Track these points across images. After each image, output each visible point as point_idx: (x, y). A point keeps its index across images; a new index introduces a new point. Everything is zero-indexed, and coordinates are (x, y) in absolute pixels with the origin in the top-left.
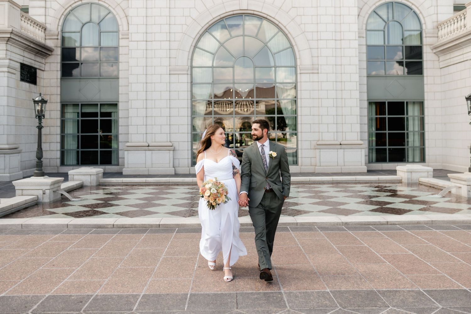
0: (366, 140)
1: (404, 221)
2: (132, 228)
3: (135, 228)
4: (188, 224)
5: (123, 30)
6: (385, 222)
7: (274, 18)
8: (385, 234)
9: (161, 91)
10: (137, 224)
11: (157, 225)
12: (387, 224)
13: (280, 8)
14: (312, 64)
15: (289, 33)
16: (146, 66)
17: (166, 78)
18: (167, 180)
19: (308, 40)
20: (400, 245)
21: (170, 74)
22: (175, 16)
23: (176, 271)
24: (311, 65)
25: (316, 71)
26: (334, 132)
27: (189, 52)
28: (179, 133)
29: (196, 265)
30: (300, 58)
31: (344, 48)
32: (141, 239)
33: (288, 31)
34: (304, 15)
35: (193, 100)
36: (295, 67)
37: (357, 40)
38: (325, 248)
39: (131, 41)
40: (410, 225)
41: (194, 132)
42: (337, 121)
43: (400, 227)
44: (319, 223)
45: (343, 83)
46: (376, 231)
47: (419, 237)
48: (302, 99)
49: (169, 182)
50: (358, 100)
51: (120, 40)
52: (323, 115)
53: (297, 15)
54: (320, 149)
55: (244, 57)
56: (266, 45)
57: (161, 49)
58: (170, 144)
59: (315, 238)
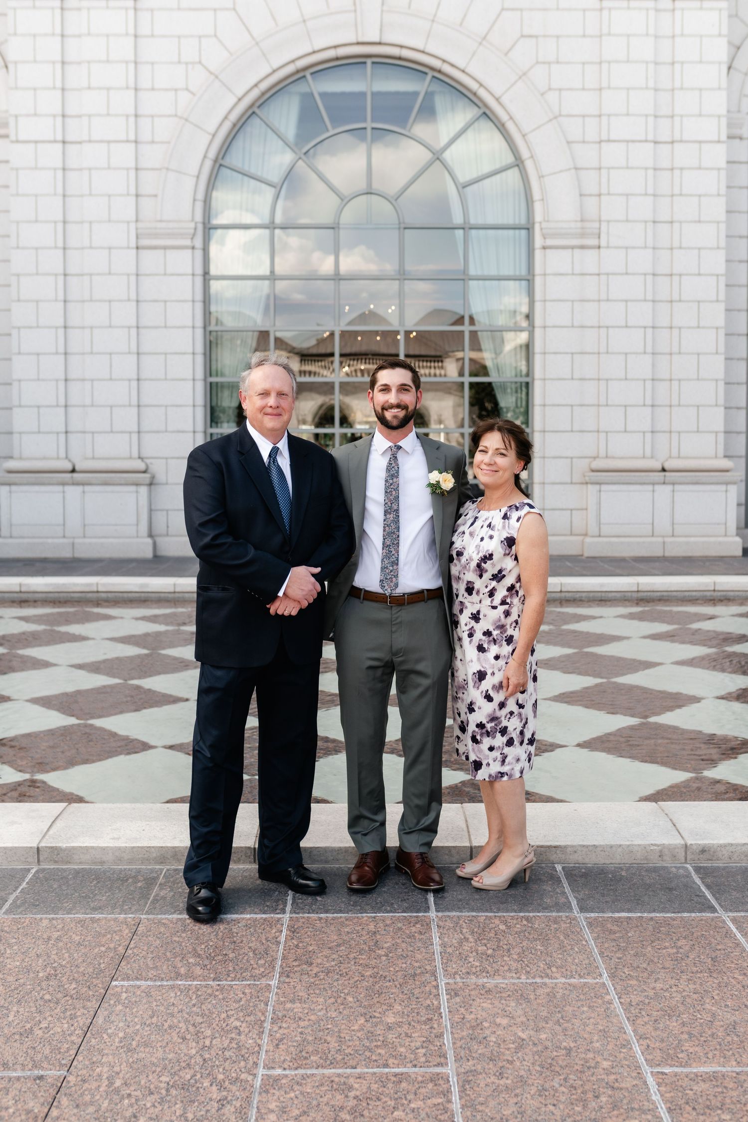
0: (741, 457)
7: (464, 72)
9: (110, 301)
13: (484, 38)
14: (579, 219)
15: (511, 118)
16: (65, 222)
17: (125, 261)
19: (568, 143)
21: (137, 248)
22: (153, 64)
24: (576, 221)
25: (594, 242)
26: (644, 432)
27: (198, 177)
30: (543, 200)
31: (682, 169)
33: (508, 114)
34: (558, 62)
35: (212, 328)
36: (529, 228)
37: (723, 142)
39: (17, 141)
41: (215, 427)
42: (653, 398)
45: (676, 279)
48: (548, 327)
50: (722, 332)
52: (611, 380)
53: (537, 62)
54: (600, 484)
55: (371, 193)
56: (437, 157)
57: (109, 168)
58: (141, 466)
59: (546, 980)
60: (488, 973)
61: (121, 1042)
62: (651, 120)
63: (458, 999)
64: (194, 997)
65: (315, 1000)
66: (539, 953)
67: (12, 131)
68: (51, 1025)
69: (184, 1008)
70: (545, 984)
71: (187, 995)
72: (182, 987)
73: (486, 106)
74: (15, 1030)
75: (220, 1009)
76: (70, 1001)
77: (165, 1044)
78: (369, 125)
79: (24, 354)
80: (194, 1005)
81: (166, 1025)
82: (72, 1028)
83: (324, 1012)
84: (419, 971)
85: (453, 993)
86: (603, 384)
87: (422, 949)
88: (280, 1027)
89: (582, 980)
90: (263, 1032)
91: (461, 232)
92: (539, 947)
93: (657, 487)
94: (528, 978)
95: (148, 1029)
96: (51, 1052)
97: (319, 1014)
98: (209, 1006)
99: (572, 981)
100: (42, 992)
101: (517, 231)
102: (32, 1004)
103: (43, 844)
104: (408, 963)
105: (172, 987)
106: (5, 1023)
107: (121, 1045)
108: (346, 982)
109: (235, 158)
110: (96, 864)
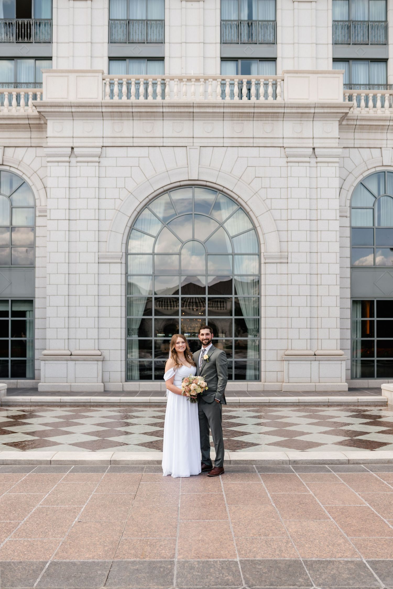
1: (370, 460)
2: (16, 464)
3: (19, 464)
4: (88, 460)
6: (345, 461)
8: (341, 478)
10: (22, 460)
11: (47, 461)
12: (349, 464)
15: (251, 210)
17: (94, 268)
19: (275, 220)
20: (357, 494)
21: (98, 263)
23: (46, 528)
24: (278, 252)
25: (285, 261)
26: (307, 339)
28: (109, 339)
29: (76, 520)
31: (321, 231)
32: (20, 481)
33: (250, 208)
35: (129, 296)
36: (259, 255)
37: (338, 220)
38: (256, 496)
40: (379, 465)
42: (311, 325)
43: (365, 468)
44: (259, 461)
45: (319, 276)
46: (331, 472)
47: (385, 482)
48: (267, 296)
49: (90, 402)
50: (338, 298)
52: (293, 317)
53: (262, 188)
54: (289, 361)
55: (194, 241)
56: (221, 225)
57: (87, 230)
58: (99, 353)
62: (308, 211)
66: (247, 479)
67: (48, 214)
68: (129, 488)
70: (247, 483)
73: (241, 205)
79: (51, 306)
81: (156, 488)
82: (134, 488)
84: (216, 481)
85: (225, 484)
86: (290, 319)
88: (183, 488)
90: (179, 489)
91: (231, 256)
93: (312, 362)
94: (243, 482)
95: (152, 488)
98: (166, 486)
99: (254, 482)
100: (124, 484)
101: (254, 256)
103: (112, 459)
104: (213, 480)
105: (156, 483)
107: (147, 490)
108: (198, 483)
110: (126, 465)
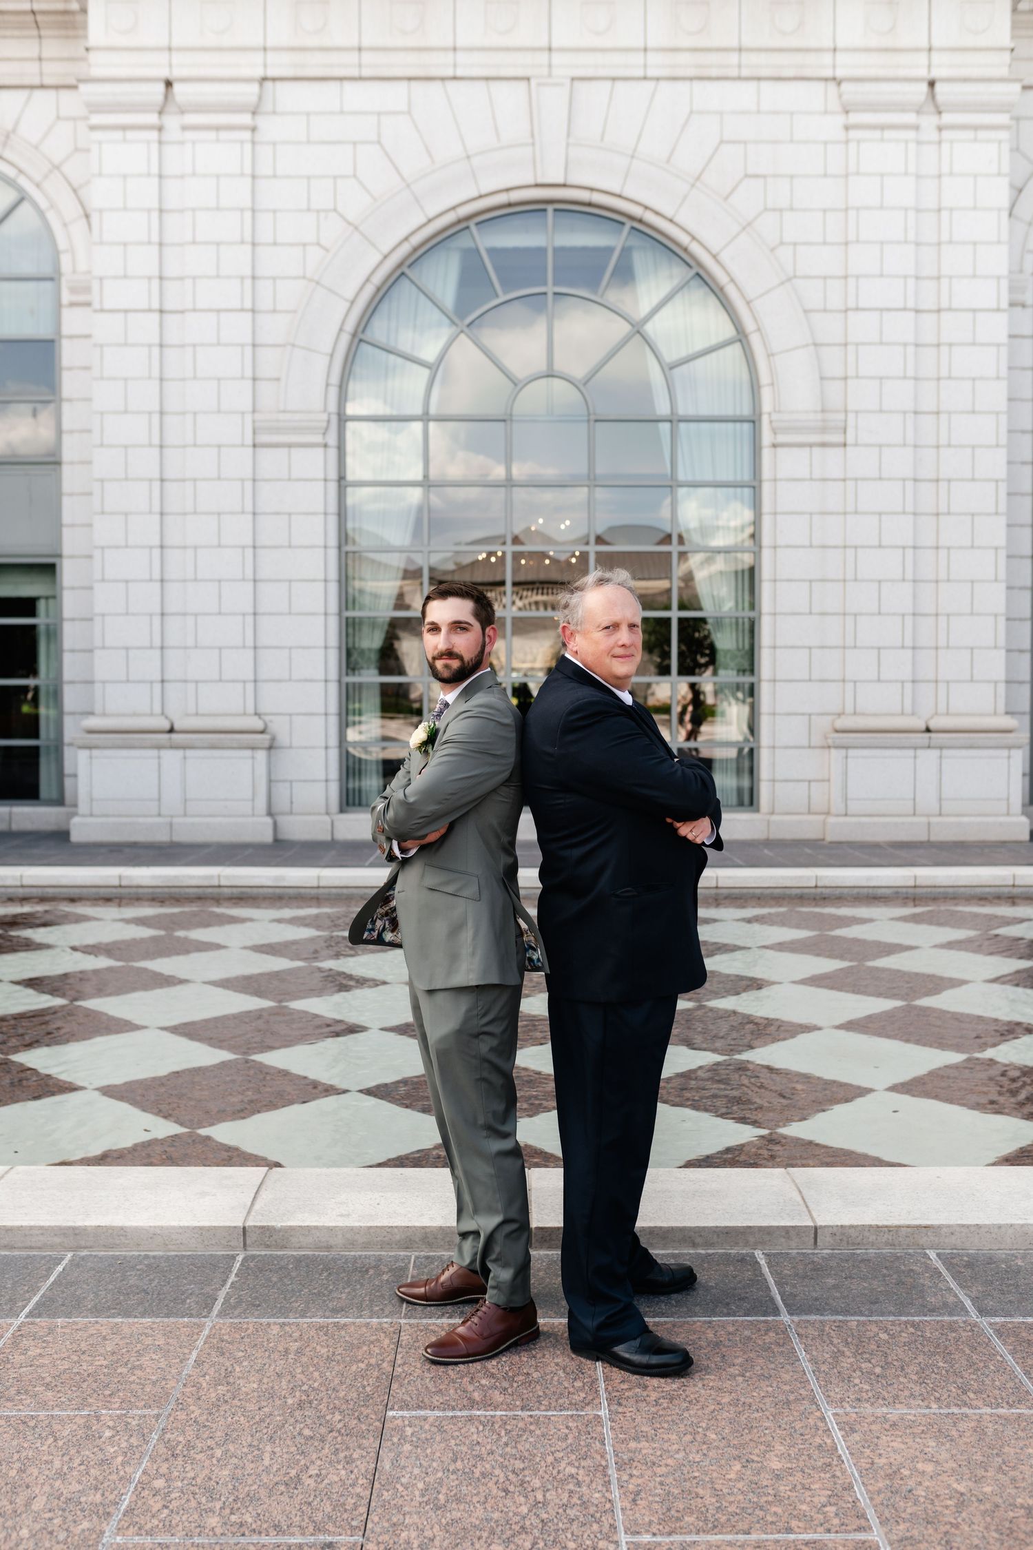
0: (1024, 713)
5: (74, 272)
7: (671, 221)
9: (219, 514)
13: (698, 178)
14: (819, 408)
15: (732, 280)
16: (162, 413)
17: (239, 463)
18: (211, 877)
19: (806, 311)
21: (254, 446)
22: (275, 211)
24: (815, 412)
25: (837, 438)
26: (903, 682)
27: (332, 355)
28: (290, 680)
30: (772, 384)
31: (951, 345)
33: (728, 274)
34: (792, 209)
35: (349, 548)
36: (755, 422)
37: (1004, 310)
39: (102, 311)
41: (354, 674)
42: (914, 639)
45: (943, 485)
48: (780, 547)
49: (219, 886)
50: (1002, 554)
51: (67, 314)
52: (861, 614)
53: (766, 209)
54: (846, 748)
55: (553, 376)
56: (638, 329)
57: (219, 344)
58: (258, 724)
59: (965, 1410)
60: (884, 1399)
61: (423, 1496)
62: (911, 282)
63: (856, 1437)
64: (503, 1433)
65: (666, 1437)
66: (944, 1372)
67: (96, 298)
68: (323, 1472)
69: (494, 1448)
70: (967, 1416)
71: (494, 1431)
72: (483, 1419)
73: (699, 264)
74: (277, 1479)
75: (542, 1450)
76: (339, 1438)
77: (483, 1499)
78: (550, 289)
79: (109, 581)
80: (506, 1444)
81: (477, 1474)
82: (353, 1476)
83: (681, 1455)
84: (792, 1397)
85: (849, 1428)
86: (850, 620)
87: (788, 1366)
88: (631, 1476)
89: (1013, 1411)
90: (609, 1482)
91: (667, 426)
92: (941, 1364)
93: (919, 752)
94: (940, 1408)
95: (454, 1477)
96: (334, 1510)
97: (676, 1456)
98: (527, 1446)
99: (1001, 1411)
100: (299, 1426)
101: (738, 425)
102: (289, 1442)
103: (248, 1224)
104: (775, 1385)
105: (470, 1419)
106: (261, 1468)
107: (425, 1499)
108: (700, 1413)
109: (378, 330)
110: (319, 1248)
